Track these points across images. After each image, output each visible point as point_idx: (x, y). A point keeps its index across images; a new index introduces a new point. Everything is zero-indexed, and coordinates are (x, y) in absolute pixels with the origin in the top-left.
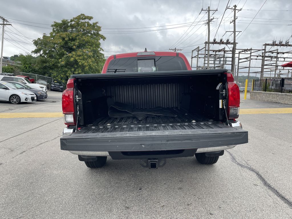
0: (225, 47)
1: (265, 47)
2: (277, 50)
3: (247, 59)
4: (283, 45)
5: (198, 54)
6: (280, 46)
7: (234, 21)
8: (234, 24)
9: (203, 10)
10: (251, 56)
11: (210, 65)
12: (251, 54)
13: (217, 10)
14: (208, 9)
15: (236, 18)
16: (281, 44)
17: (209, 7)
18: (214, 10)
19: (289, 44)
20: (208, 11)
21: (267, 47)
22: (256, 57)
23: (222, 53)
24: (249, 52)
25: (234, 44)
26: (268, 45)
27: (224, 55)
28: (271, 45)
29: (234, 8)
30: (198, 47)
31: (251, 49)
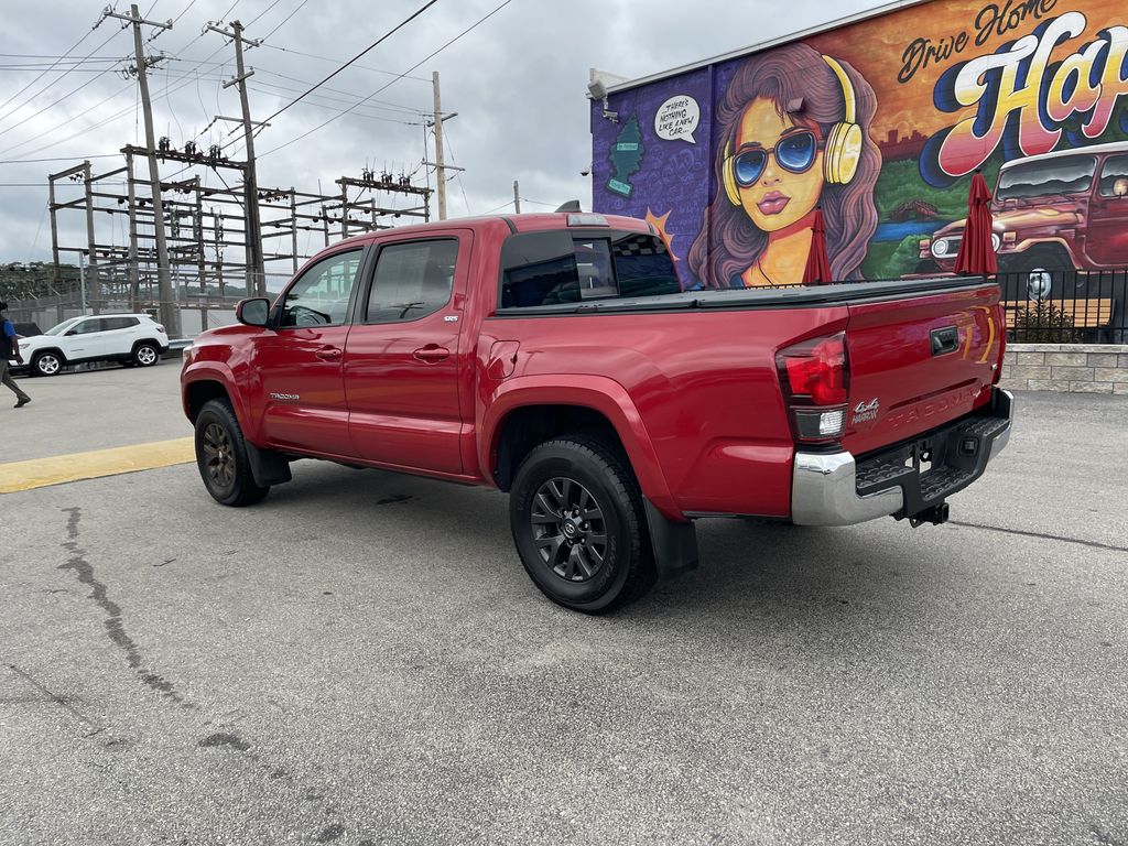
0: (197, 176)
1: (344, 190)
2: (372, 201)
3: (278, 226)
4: (394, 188)
5: (89, 193)
7: (241, 81)
8: (243, 91)
9: (111, 14)
10: (294, 215)
11: (141, 242)
12: (293, 207)
13: (170, 27)
14: (131, 16)
15: (247, 71)
16: (387, 185)
17: (135, 7)
18: (158, 25)
19: (412, 185)
20: (135, 22)
21: (350, 188)
22: (309, 222)
23: (192, 197)
24: (287, 202)
26: (352, 182)
27: (199, 206)
28: (360, 185)
29: (232, 31)
30: (86, 166)
31: (292, 192)
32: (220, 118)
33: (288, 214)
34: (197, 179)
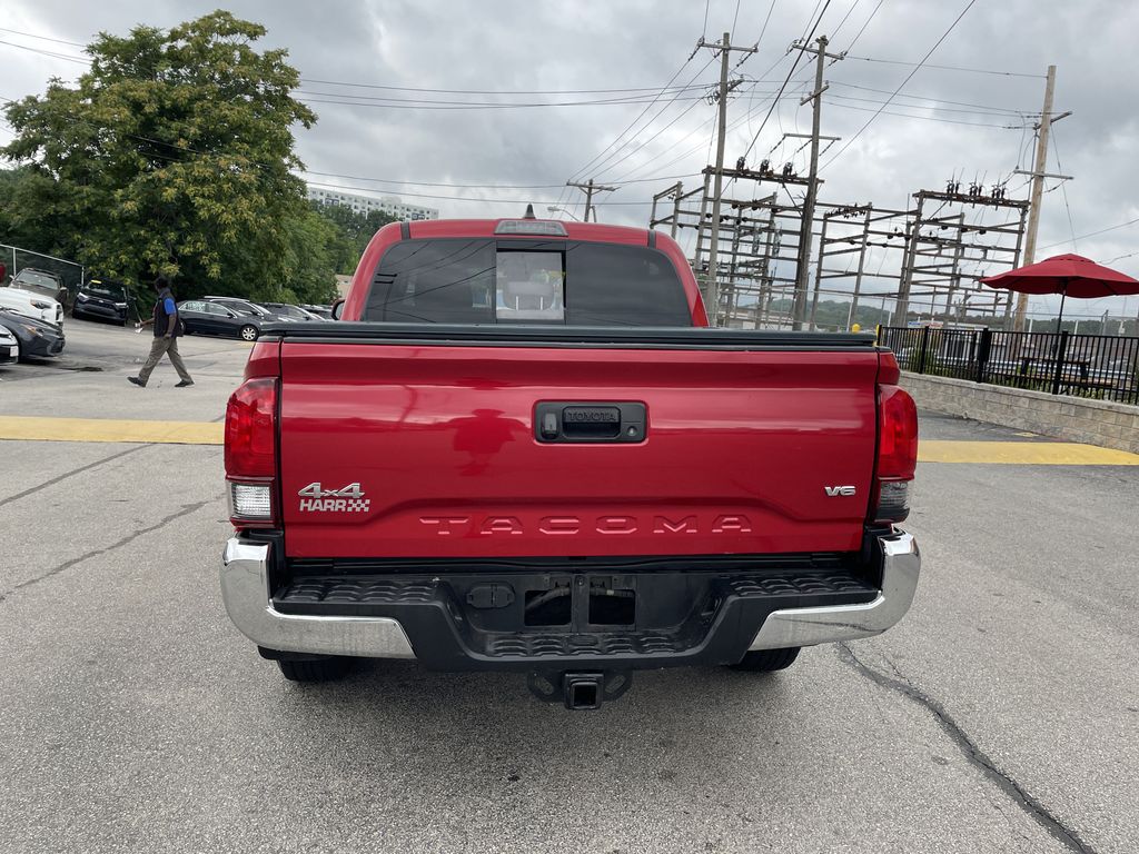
0: (775, 193)
1: (921, 204)
2: (961, 216)
3: (853, 243)
4: (983, 201)
5: (677, 211)
6: (974, 202)
7: (817, 97)
8: (817, 107)
9: (703, 45)
10: (866, 231)
11: (719, 258)
12: (867, 224)
13: (756, 50)
14: (722, 44)
15: (824, 85)
16: (976, 198)
17: (726, 35)
18: (746, 50)
19: (1006, 197)
20: (724, 50)
22: (884, 239)
23: (764, 214)
24: (861, 218)
25: (812, 182)
26: (932, 195)
27: (771, 222)
28: (942, 199)
29: (817, 46)
30: (679, 185)
31: (869, 208)
32: (789, 135)
33: (860, 230)
34: (774, 197)
